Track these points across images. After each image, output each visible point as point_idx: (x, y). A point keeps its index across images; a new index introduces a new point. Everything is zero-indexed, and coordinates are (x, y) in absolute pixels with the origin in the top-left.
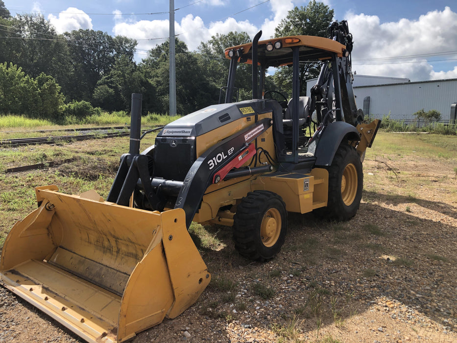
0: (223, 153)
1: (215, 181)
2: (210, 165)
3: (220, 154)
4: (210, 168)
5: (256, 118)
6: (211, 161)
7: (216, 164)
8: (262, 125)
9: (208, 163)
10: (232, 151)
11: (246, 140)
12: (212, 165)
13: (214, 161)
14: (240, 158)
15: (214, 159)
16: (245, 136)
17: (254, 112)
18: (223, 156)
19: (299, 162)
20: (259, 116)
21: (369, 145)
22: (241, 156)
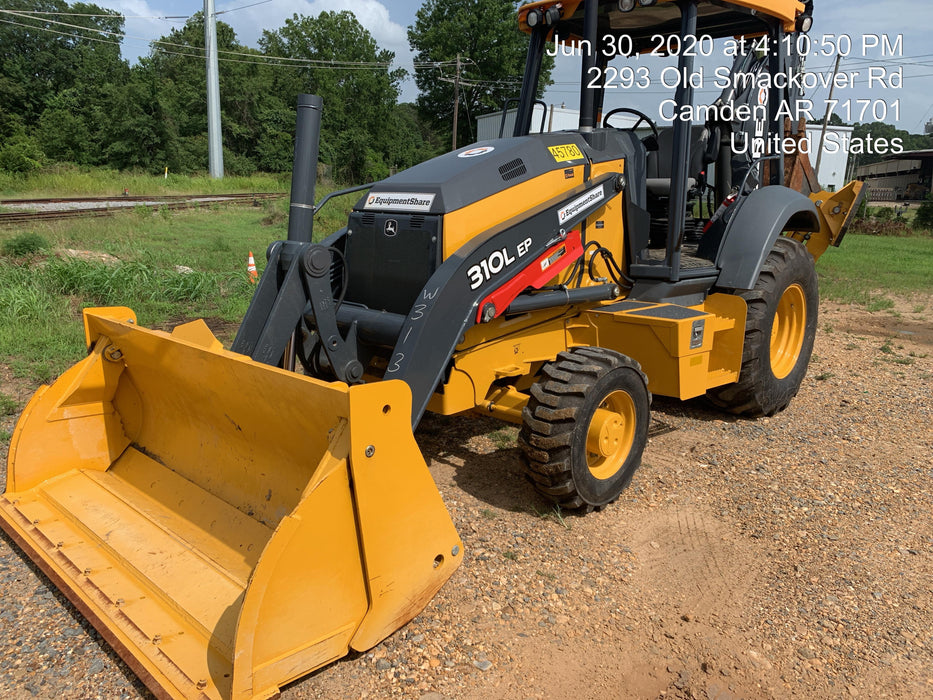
0: (504, 250)
1: (483, 316)
2: (474, 278)
3: (497, 254)
4: (474, 286)
5: (587, 172)
6: (476, 268)
7: (488, 277)
8: (600, 188)
9: (470, 273)
10: (527, 246)
11: (561, 222)
12: (478, 279)
13: (482, 269)
14: (545, 264)
15: (484, 263)
16: (560, 212)
17: (581, 157)
18: (504, 258)
19: (680, 280)
20: (594, 167)
21: (834, 240)
22: (546, 260)
